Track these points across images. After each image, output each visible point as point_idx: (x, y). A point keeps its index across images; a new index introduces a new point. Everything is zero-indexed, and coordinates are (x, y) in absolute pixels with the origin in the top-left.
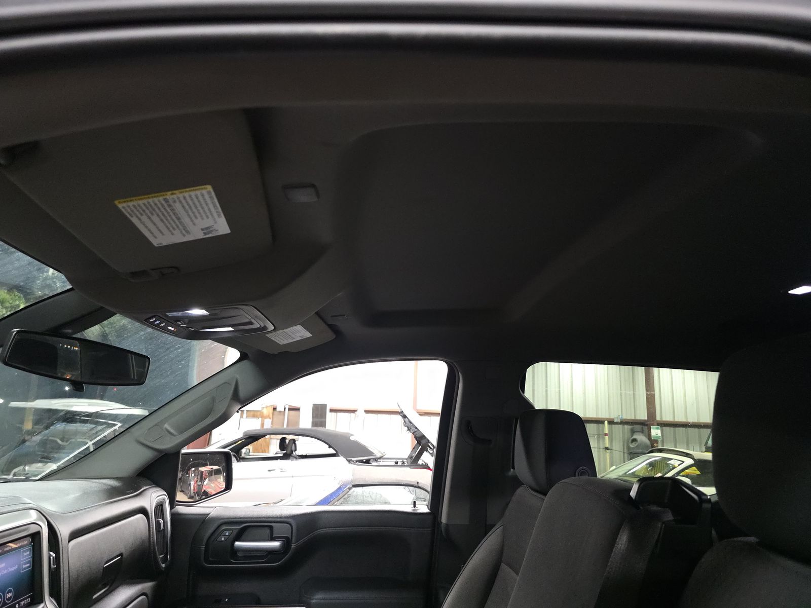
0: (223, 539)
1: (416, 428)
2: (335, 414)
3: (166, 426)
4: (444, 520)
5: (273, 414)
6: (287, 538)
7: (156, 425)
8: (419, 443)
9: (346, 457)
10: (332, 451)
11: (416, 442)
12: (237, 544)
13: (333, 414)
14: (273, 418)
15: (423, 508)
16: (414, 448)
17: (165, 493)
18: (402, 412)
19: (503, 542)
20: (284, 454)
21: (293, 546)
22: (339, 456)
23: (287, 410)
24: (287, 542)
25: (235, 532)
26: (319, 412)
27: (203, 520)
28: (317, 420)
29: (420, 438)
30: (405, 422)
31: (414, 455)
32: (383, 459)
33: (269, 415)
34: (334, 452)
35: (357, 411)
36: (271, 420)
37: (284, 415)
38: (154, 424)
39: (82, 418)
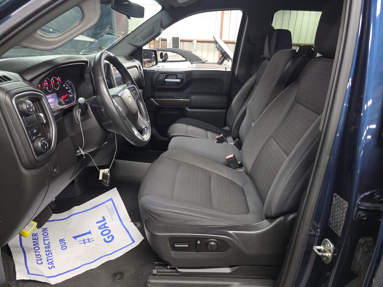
0: (161, 78)
1: (222, 48)
2: (183, 42)
3: (138, 37)
4: (236, 73)
5: (154, 43)
6: (182, 78)
7: (134, 37)
8: (223, 56)
9: (190, 61)
10: (184, 59)
11: (221, 55)
12: (166, 80)
13: (182, 42)
14: (154, 44)
15: (229, 70)
16: (220, 58)
17: (140, 62)
18: (216, 40)
19: (256, 79)
20: (163, 60)
21: (184, 81)
22: (187, 61)
23: (160, 40)
24: (182, 80)
25: (165, 76)
26: (176, 41)
27: (153, 72)
28: (175, 45)
29: (223, 53)
30: (216, 46)
31: (220, 61)
32: (207, 63)
33: (152, 43)
34: (185, 60)
35: (193, 41)
36: (153, 45)
37: (159, 43)
38: (133, 36)
39: (111, 33)
